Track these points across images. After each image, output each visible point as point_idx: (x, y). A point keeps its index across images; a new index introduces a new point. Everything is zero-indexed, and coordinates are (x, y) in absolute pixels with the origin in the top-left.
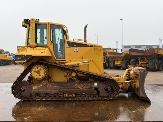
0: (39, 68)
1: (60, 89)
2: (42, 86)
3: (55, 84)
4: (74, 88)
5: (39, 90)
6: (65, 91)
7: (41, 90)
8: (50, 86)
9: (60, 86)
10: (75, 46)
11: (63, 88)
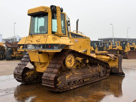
0: (71, 57)
1: (82, 75)
2: (72, 74)
3: (79, 71)
4: (89, 73)
5: (70, 79)
6: (85, 76)
7: (71, 79)
8: (77, 73)
9: (82, 72)
10: (76, 37)
11: (84, 74)
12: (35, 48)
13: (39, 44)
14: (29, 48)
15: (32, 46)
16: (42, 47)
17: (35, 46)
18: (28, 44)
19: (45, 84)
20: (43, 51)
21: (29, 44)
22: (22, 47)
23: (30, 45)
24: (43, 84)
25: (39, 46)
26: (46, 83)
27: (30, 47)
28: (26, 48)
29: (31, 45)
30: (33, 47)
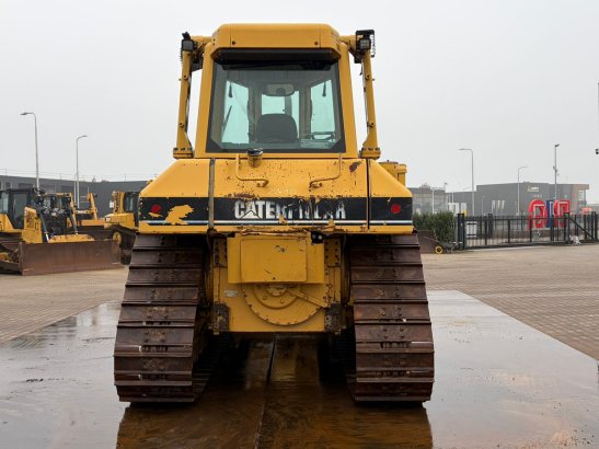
13: (323, 200)
14: (250, 216)
15: (269, 210)
16: (341, 210)
18: (235, 200)
19: (373, 376)
20: (355, 230)
21: (245, 198)
23: (251, 204)
24: (359, 380)
26: (382, 372)
27: (252, 213)
28: (225, 215)
29: (260, 203)
30: (277, 214)
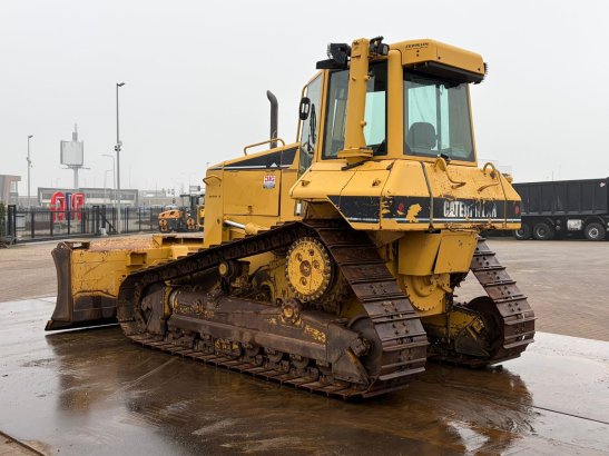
12: (474, 217)
13: (487, 201)
14: (452, 215)
15: (461, 209)
16: (494, 210)
17: (473, 208)
18: (444, 200)
20: (499, 226)
22: (415, 209)
23: (452, 204)
25: (488, 206)
27: (453, 212)
28: (439, 214)
29: (457, 203)
30: (464, 213)
